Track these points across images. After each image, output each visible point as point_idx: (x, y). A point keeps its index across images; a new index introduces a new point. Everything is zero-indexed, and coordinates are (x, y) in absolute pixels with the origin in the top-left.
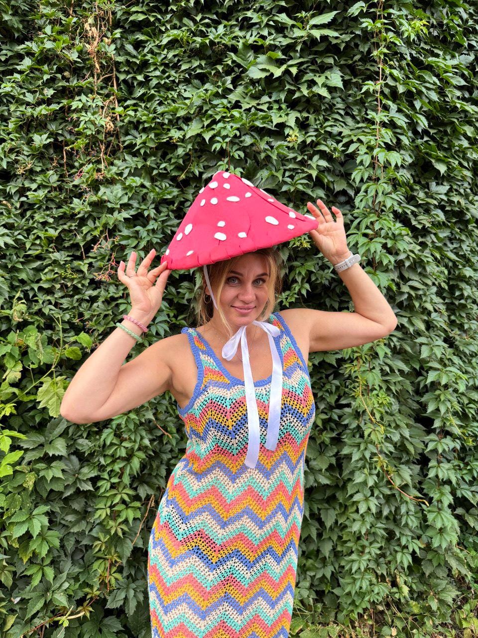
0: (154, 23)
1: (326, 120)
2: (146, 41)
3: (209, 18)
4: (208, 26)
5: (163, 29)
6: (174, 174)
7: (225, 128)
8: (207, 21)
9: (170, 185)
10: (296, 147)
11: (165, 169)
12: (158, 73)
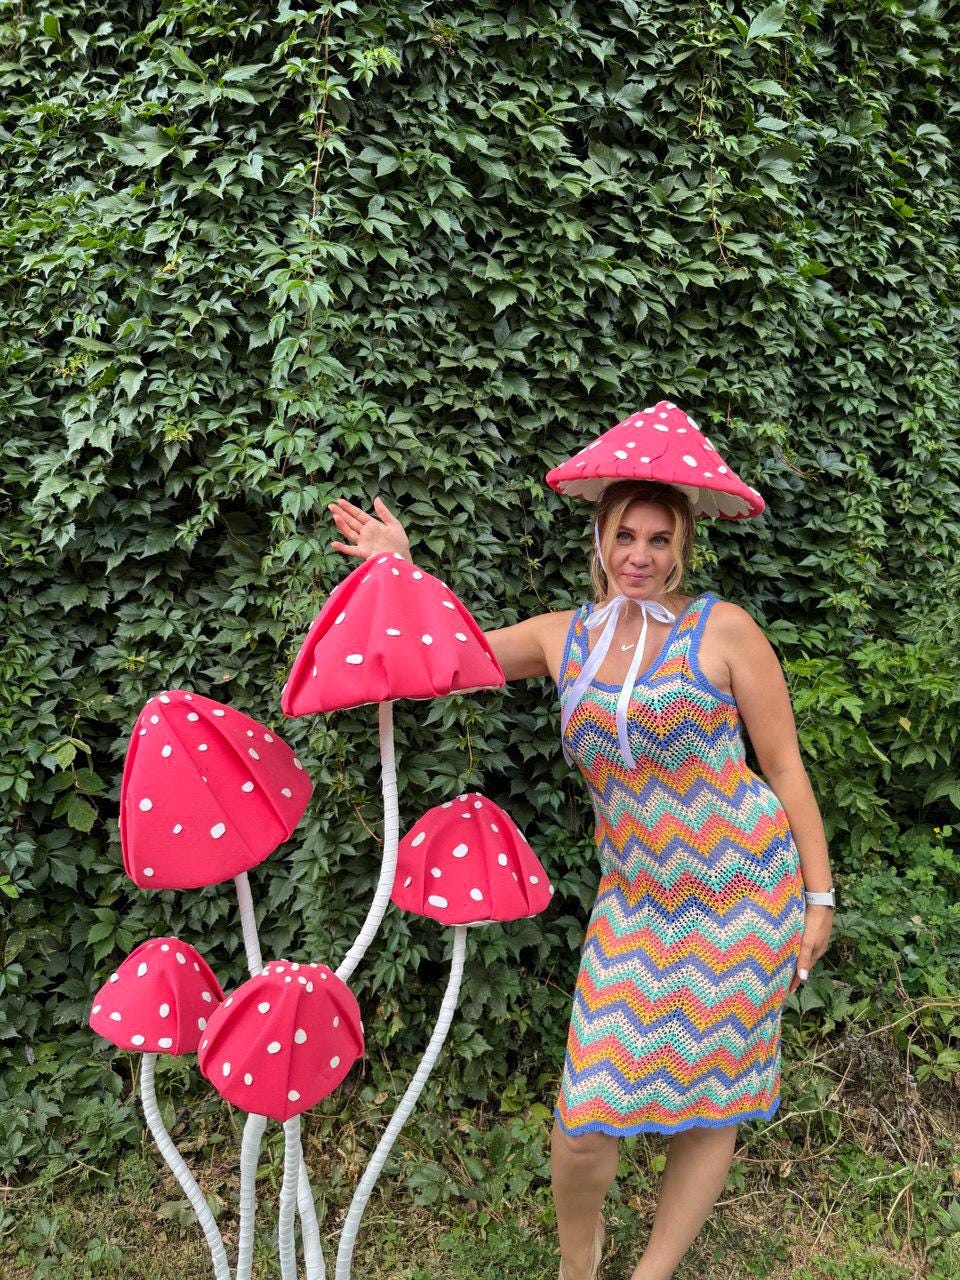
0: (28, 88)
1: (240, 232)
2: (18, 118)
3: (99, 76)
4: (99, 87)
5: (40, 96)
6: (32, 326)
7: (77, 256)
8: (94, 79)
9: (30, 344)
10: (182, 280)
11: (18, 319)
12: (28, 169)
